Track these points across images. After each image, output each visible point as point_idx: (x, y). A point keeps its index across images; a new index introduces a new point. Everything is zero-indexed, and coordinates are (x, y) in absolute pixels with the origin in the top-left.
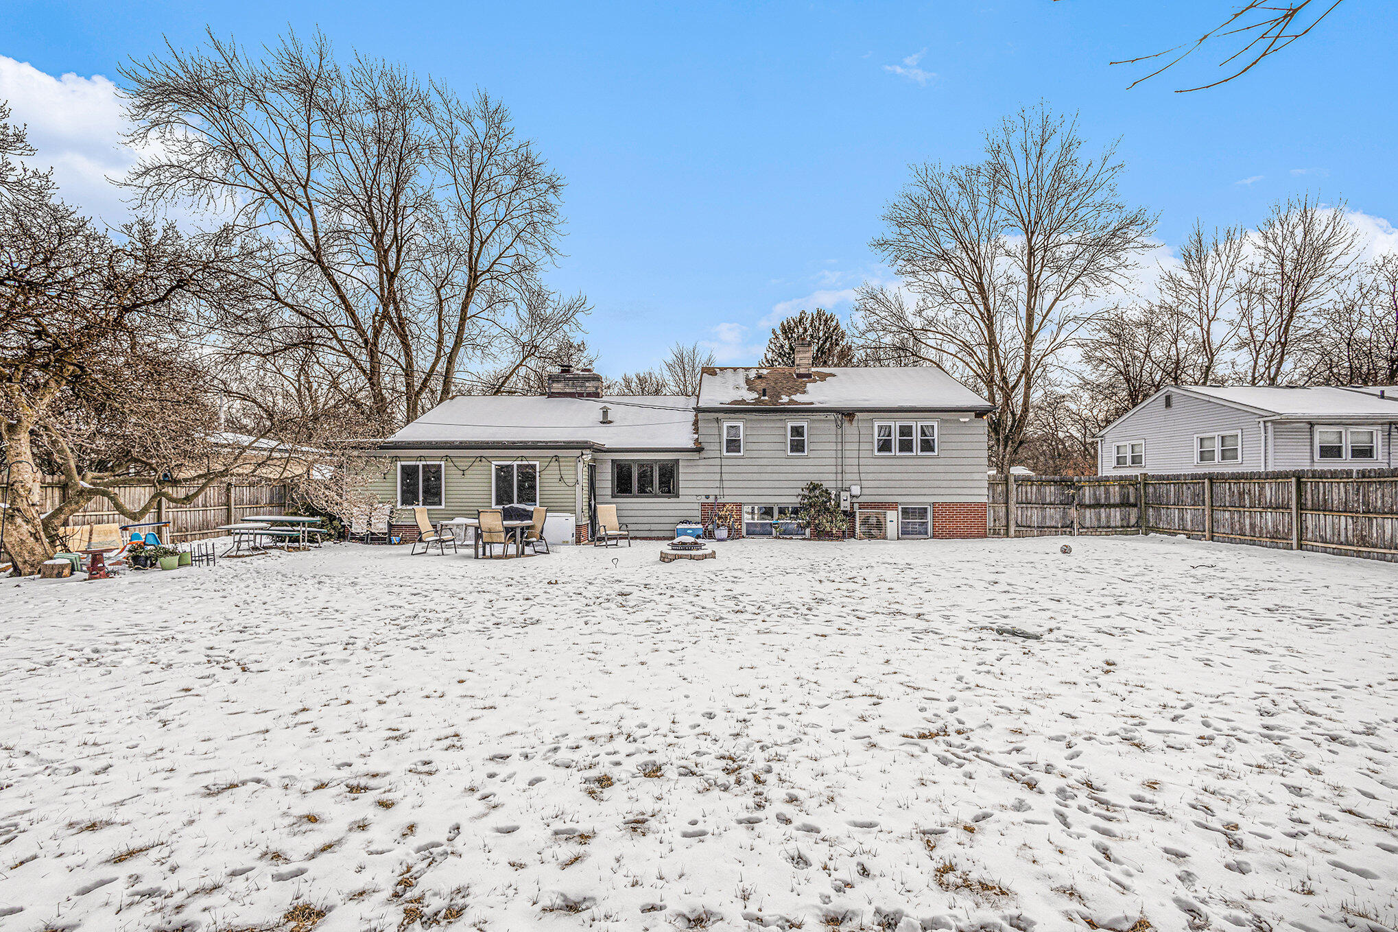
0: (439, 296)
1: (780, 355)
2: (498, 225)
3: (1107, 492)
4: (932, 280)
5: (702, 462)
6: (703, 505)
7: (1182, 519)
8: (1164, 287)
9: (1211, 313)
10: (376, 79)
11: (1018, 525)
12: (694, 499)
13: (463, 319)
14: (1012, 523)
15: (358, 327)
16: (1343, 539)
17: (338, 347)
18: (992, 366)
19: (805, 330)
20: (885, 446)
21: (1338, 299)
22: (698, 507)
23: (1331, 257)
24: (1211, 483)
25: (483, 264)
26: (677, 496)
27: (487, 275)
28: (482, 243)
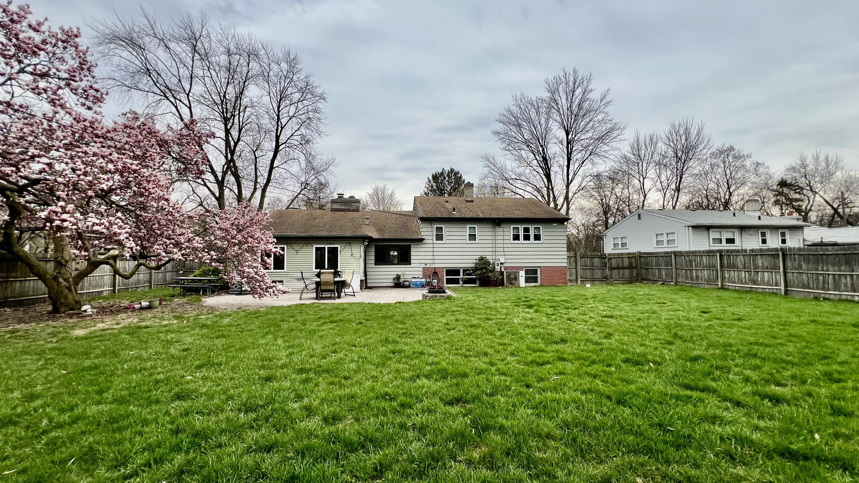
0: (255, 155)
1: (431, 191)
2: (290, 119)
3: (622, 261)
4: (518, 154)
5: (423, 246)
6: (424, 268)
7: (660, 274)
8: (622, 161)
9: (644, 174)
10: (230, 39)
11: (581, 278)
12: (419, 265)
13: (272, 168)
15: (213, 172)
16: (744, 281)
17: (202, 183)
18: (549, 198)
19: (445, 178)
20: (516, 238)
21: (701, 169)
22: (421, 269)
23: (698, 150)
24: (675, 256)
25: (282, 139)
26: (410, 263)
27: (284, 146)
28: (282, 128)
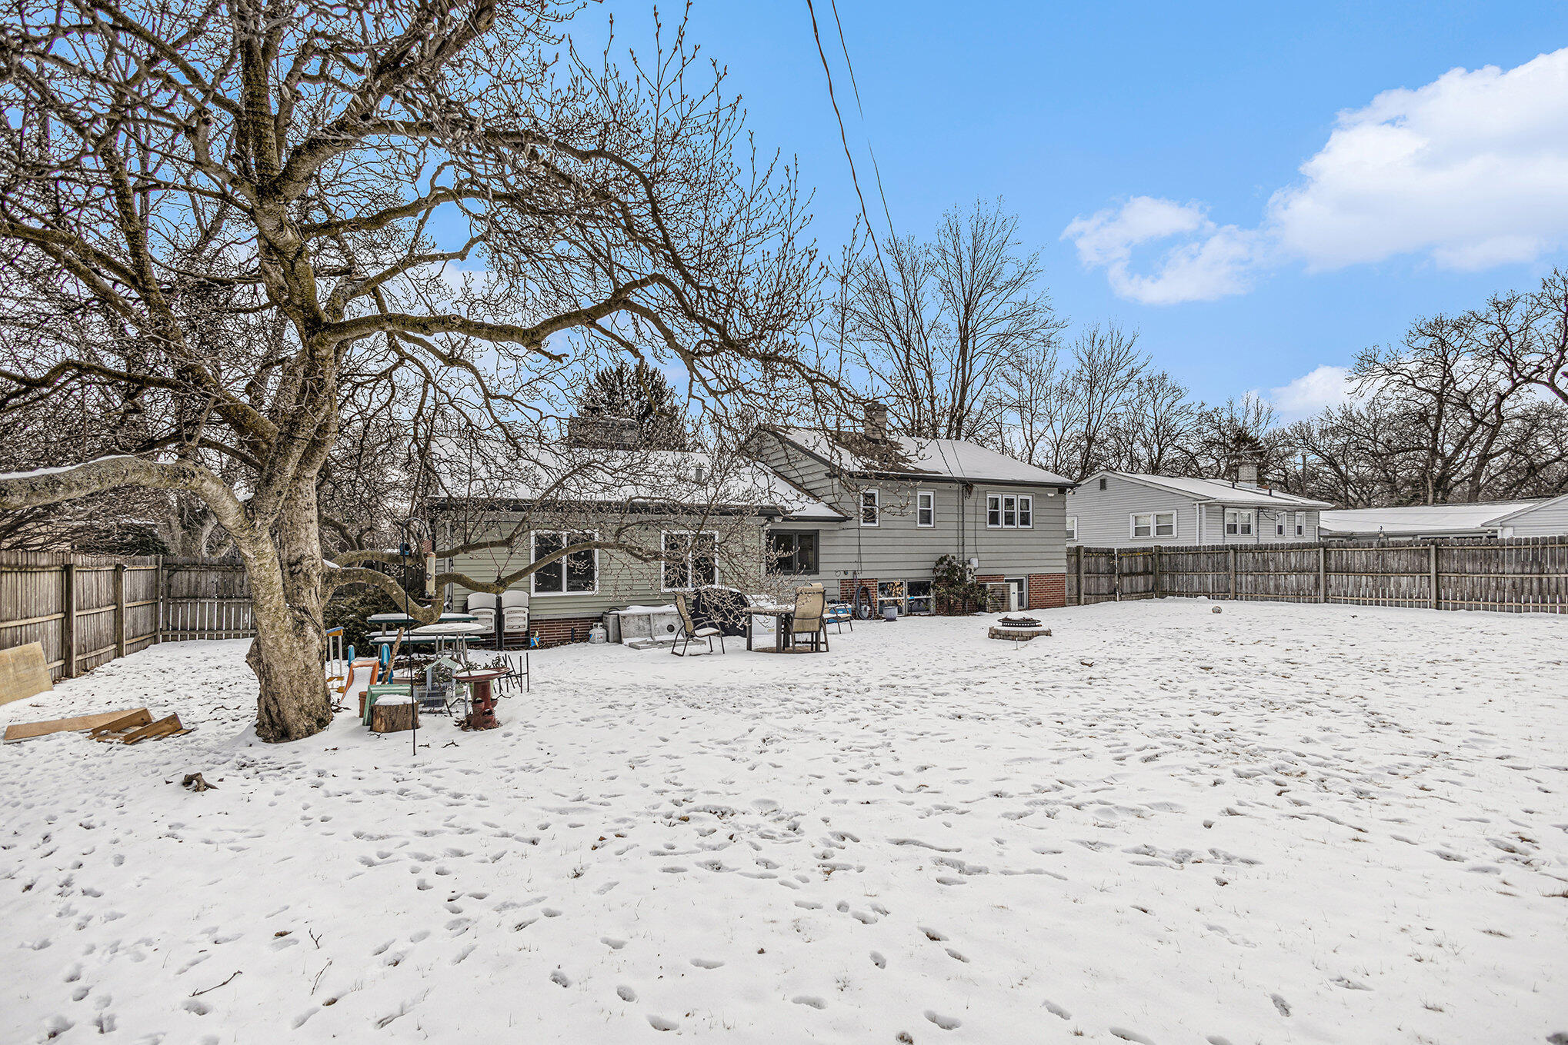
3: (1136, 562)
5: (842, 533)
6: (843, 581)
12: (833, 574)
14: (1083, 591)
20: (994, 518)
22: (838, 583)
26: (817, 572)
